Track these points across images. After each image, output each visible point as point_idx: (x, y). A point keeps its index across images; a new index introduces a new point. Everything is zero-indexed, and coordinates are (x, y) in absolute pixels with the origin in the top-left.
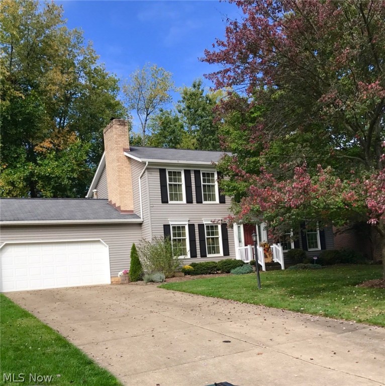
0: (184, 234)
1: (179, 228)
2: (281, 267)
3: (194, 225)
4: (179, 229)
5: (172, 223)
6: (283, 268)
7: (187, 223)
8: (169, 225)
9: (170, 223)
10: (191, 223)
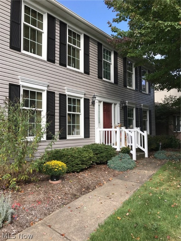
0: (40, 105)
1: (33, 93)
2: (144, 154)
3: (54, 93)
4: (33, 95)
5: (24, 83)
6: (146, 156)
7: (46, 88)
8: (19, 86)
9: (21, 83)
10: (52, 89)
